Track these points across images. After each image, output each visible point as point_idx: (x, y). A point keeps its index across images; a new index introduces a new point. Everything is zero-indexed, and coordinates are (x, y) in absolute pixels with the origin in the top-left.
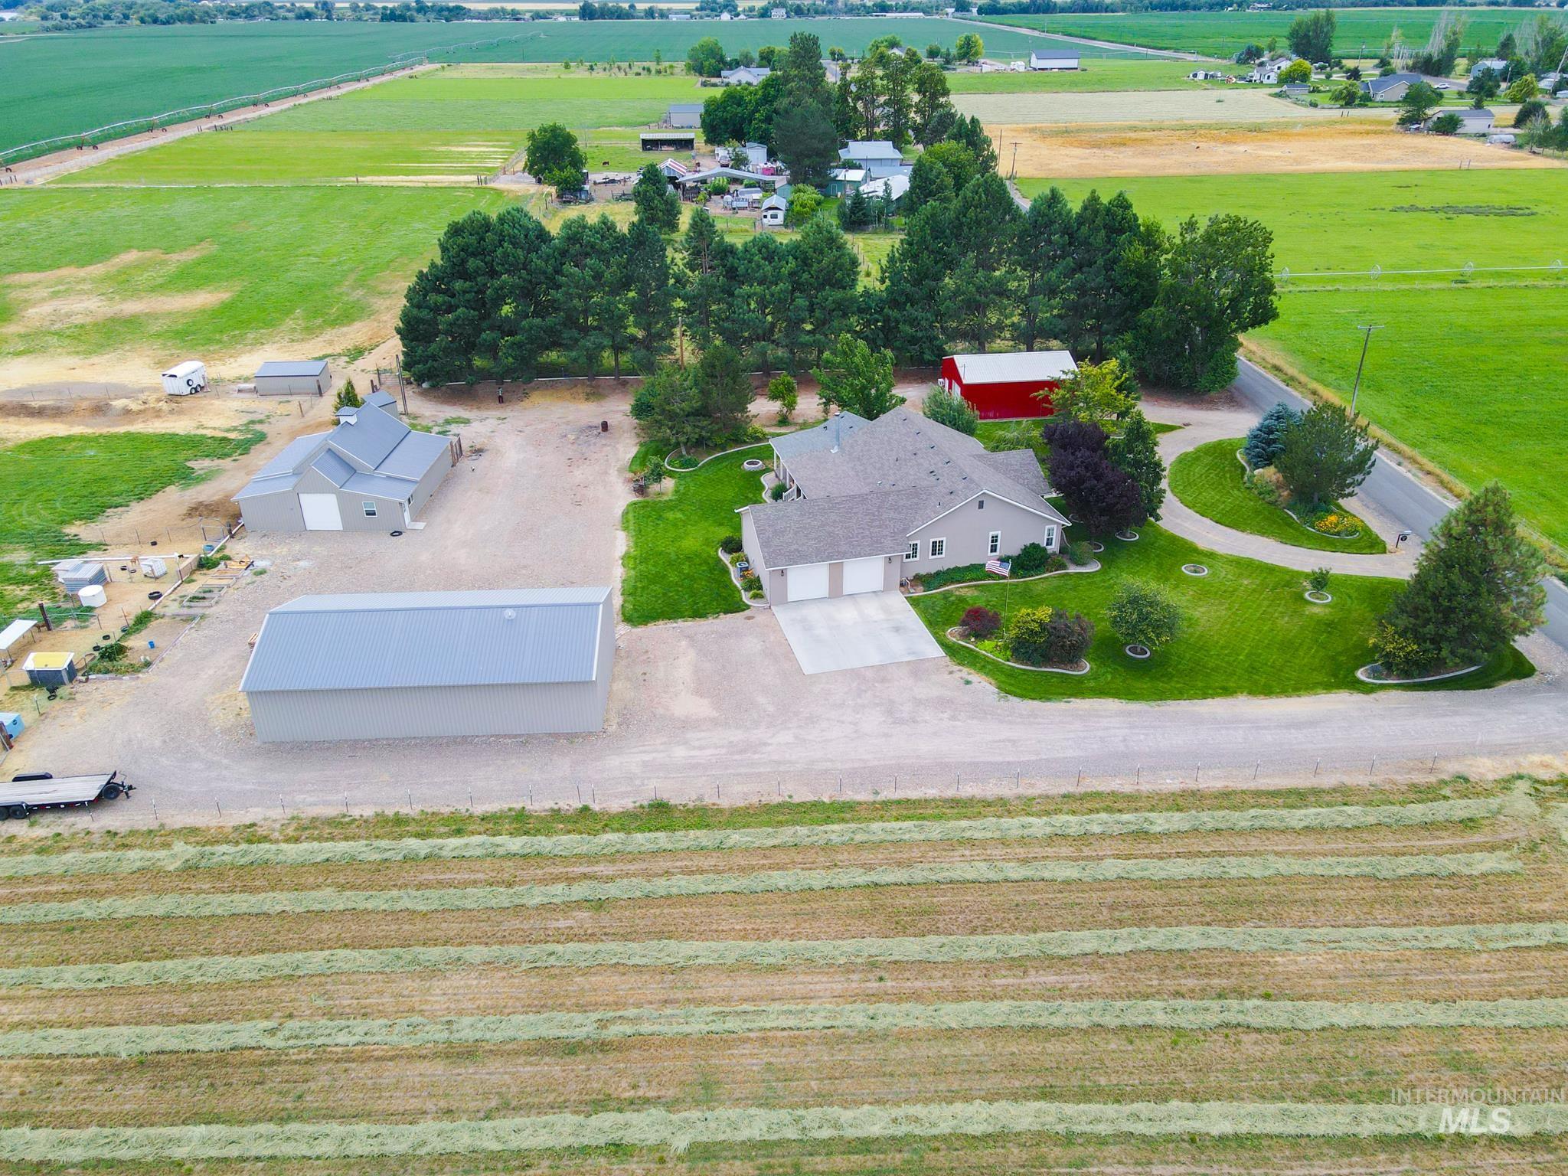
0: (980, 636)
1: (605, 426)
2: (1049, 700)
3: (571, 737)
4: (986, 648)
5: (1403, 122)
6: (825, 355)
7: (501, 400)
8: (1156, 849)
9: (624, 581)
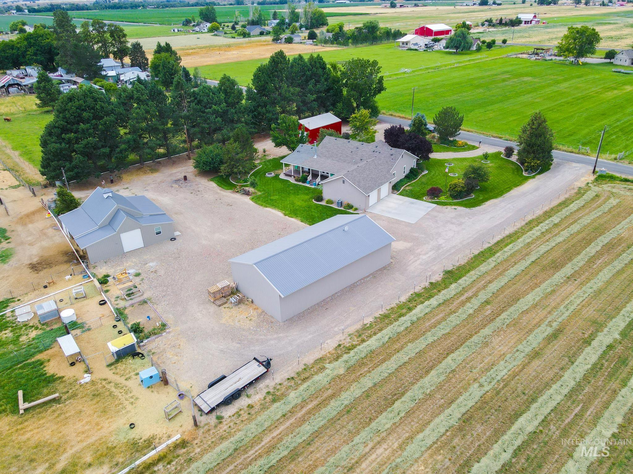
0: (438, 197)
1: (185, 178)
2: (480, 205)
3: (384, 268)
4: (442, 199)
5: (273, 40)
6: (272, 126)
7: (112, 182)
8: (563, 226)
9: (302, 221)
